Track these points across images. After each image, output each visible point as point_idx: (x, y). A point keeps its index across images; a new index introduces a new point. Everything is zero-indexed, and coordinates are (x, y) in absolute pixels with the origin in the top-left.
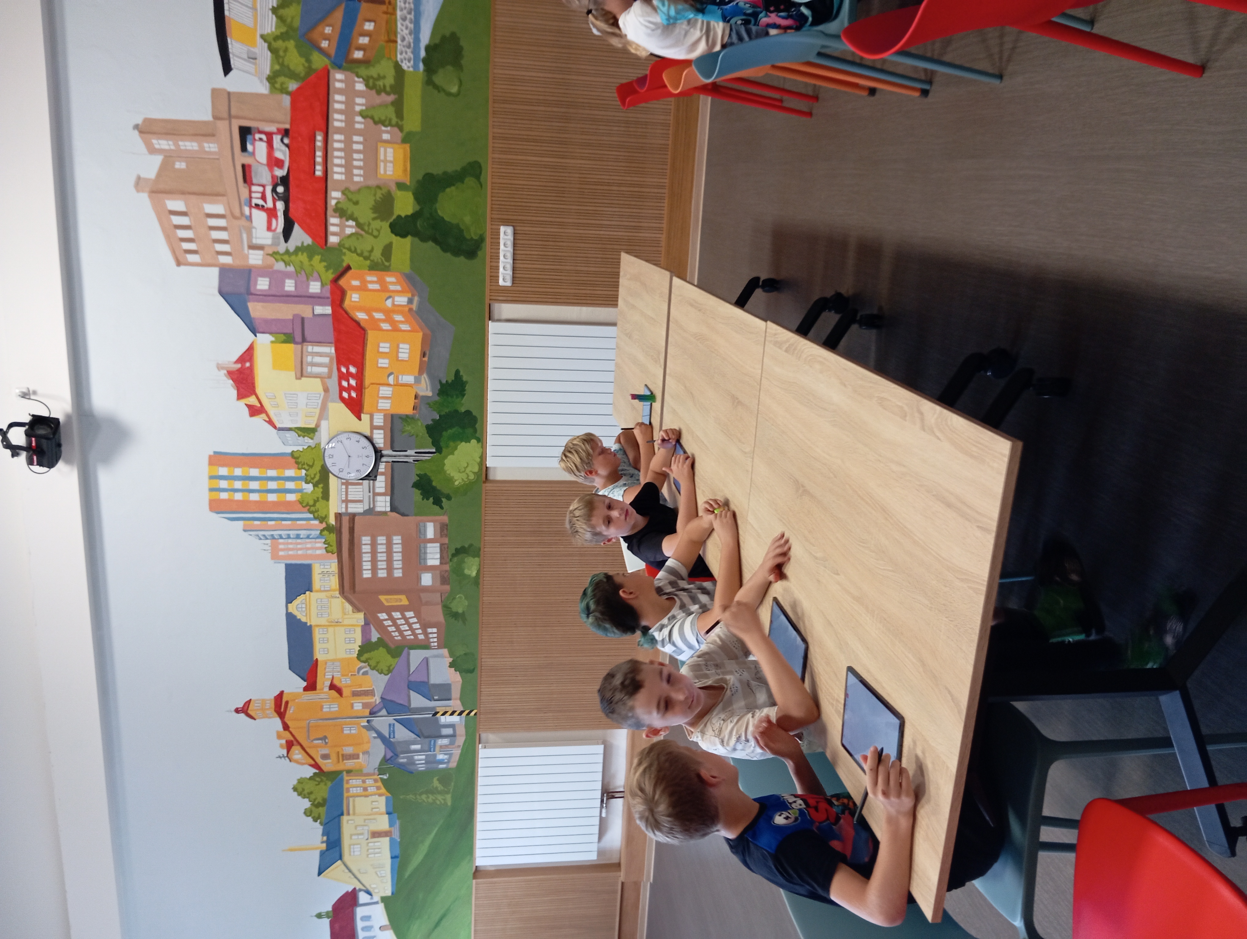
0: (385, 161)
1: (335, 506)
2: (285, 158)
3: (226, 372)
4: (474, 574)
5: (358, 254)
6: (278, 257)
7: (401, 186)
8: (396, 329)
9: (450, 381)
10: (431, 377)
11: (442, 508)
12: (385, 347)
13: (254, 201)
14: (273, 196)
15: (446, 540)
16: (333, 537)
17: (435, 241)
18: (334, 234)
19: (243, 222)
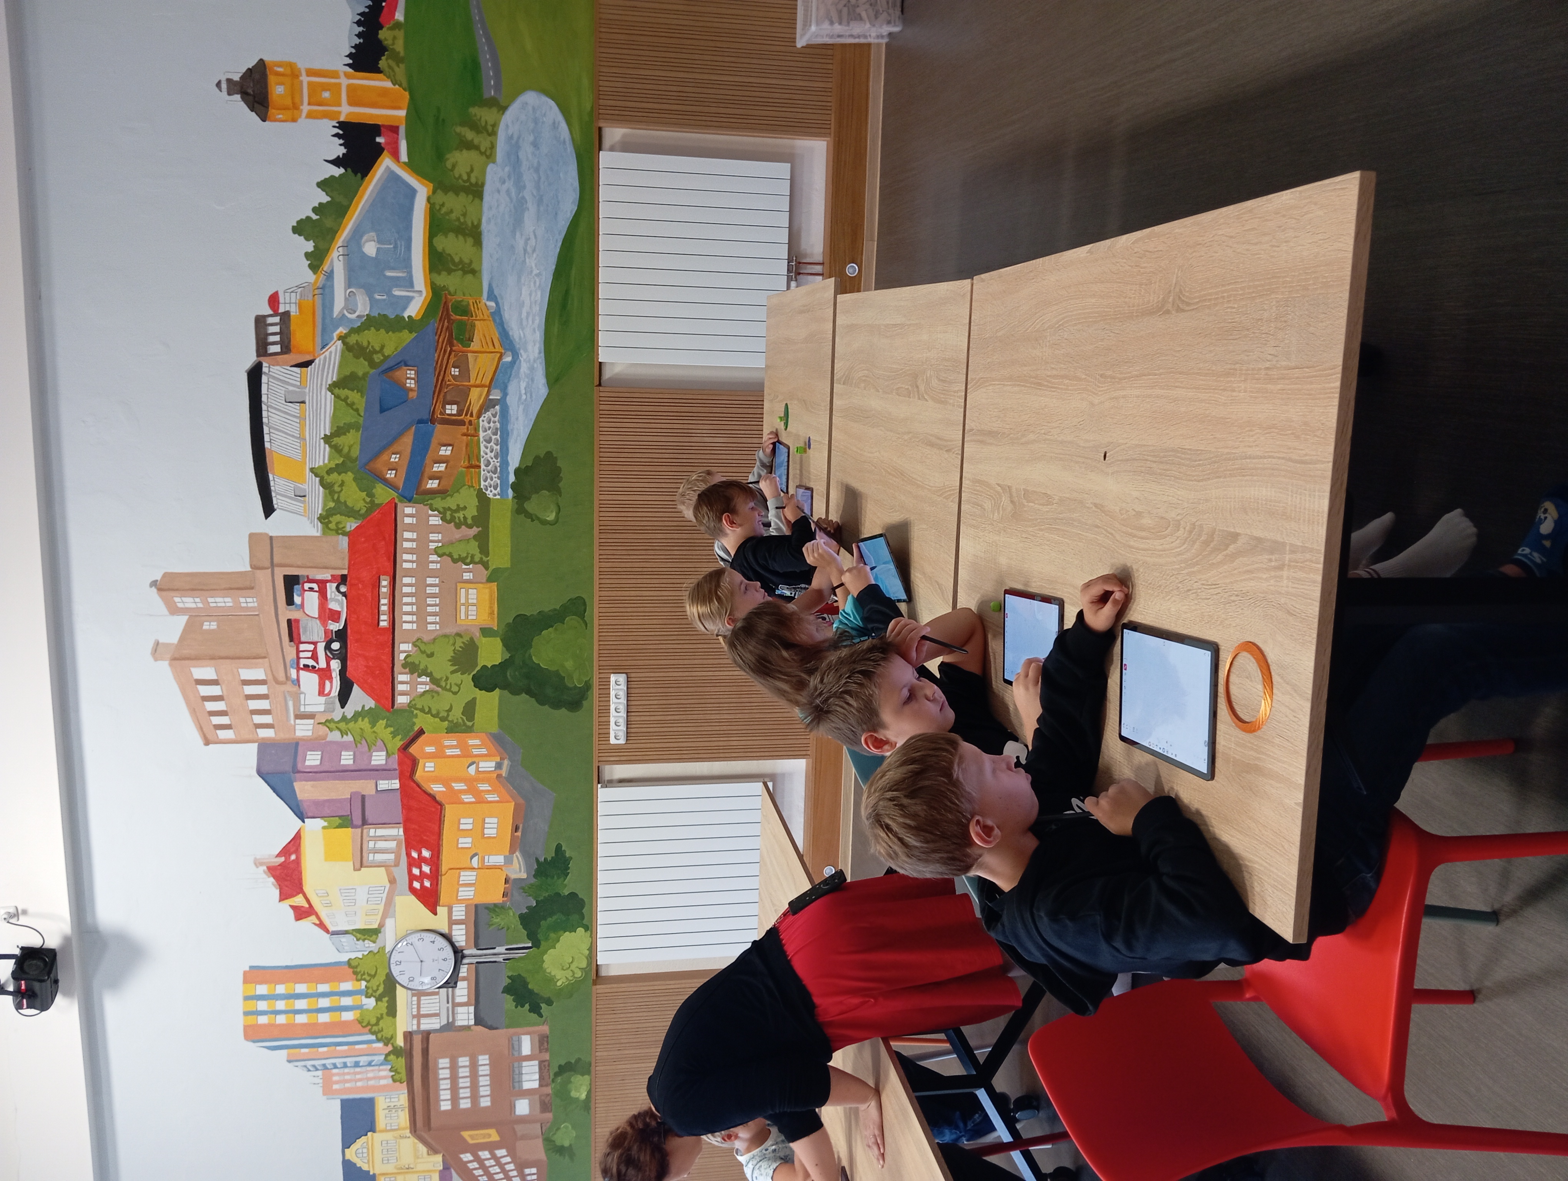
0: (467, 605)
1: (403, 1023)
2: (342, 608)
3: (265, 868)
4: (583, 1096)
5: (433, 716)
6: (332, 725)
7: (486, 632)
8: (480, 800)
9: (549, 859)
10: (526, 855)
11: (541, 1016)
12: (467, 823)
13: (303, 662)
14: (326, 654)
15: (547, 1056)
16: (401, 1062)
17: (529, 692)
18: (403, 693)
19: (289, 687)
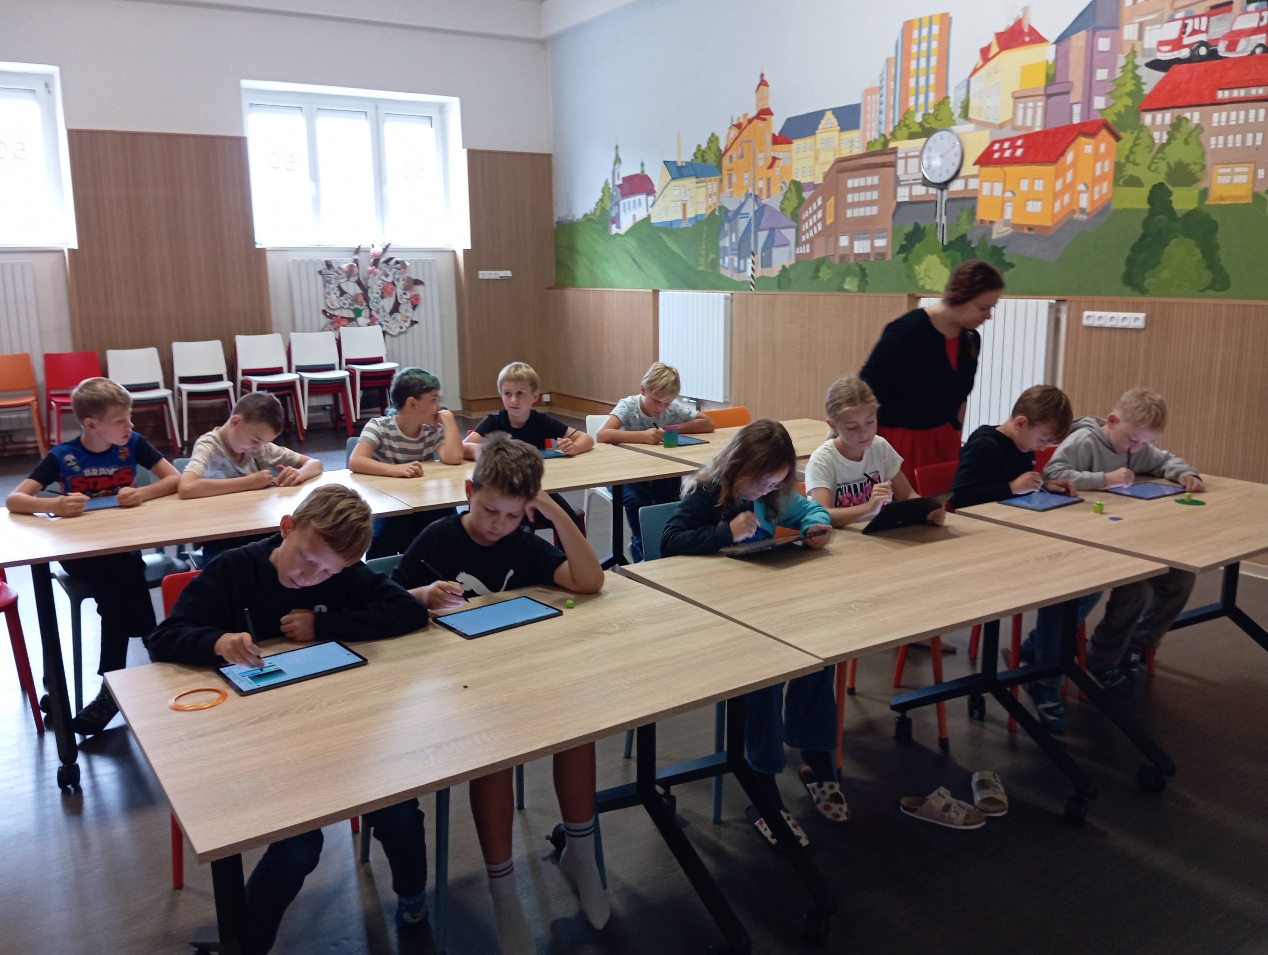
0: (1232, 174)
1: (903, 146)
2: (1240, 52)
3: (1021, 16)
4: (846, 287)
5: (1131, 148)
6: (1131, 57)
7: (1204, 193)
9: (1004, 258)
10: (1010, 238)
11: (898, 253)
12: (1039, 185)
13: (1189, 22)
15: (872, 259)
16: (878, 147)
17: (1144, 237)
18: (1154, 119)
19: (1168, 12)
